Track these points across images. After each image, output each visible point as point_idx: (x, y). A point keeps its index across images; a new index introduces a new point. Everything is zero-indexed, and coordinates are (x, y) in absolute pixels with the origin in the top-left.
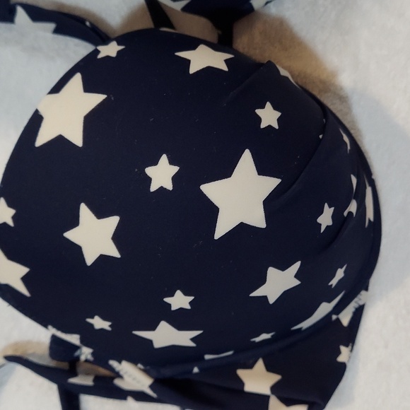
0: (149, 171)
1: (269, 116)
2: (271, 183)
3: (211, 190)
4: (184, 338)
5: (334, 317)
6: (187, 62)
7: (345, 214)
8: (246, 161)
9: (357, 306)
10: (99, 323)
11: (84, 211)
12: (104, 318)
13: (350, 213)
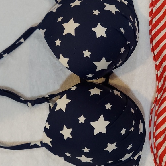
0: (79, 118)
1: (109, 106)
2: (108, 123)
3: (93, 124)
4: (89, 160)
5: (132, 158)
6: (91, 92)
7: (130, 131)
8: (102, 117)
9: (139, 155)
10: (68, 154)
11: (65, 127)
12: (69, 153)
13: (131, 130)
